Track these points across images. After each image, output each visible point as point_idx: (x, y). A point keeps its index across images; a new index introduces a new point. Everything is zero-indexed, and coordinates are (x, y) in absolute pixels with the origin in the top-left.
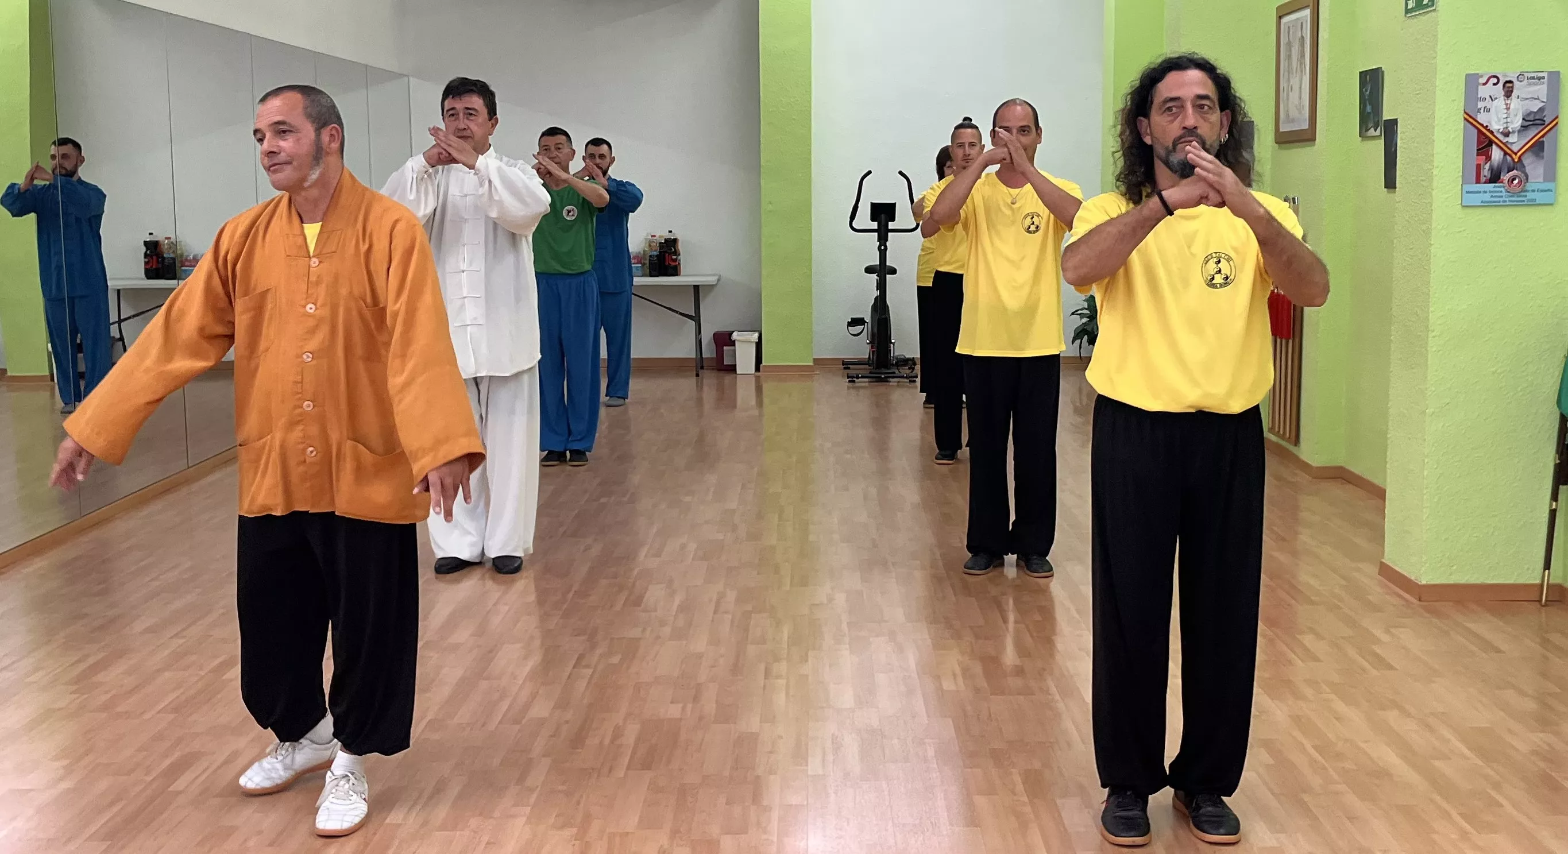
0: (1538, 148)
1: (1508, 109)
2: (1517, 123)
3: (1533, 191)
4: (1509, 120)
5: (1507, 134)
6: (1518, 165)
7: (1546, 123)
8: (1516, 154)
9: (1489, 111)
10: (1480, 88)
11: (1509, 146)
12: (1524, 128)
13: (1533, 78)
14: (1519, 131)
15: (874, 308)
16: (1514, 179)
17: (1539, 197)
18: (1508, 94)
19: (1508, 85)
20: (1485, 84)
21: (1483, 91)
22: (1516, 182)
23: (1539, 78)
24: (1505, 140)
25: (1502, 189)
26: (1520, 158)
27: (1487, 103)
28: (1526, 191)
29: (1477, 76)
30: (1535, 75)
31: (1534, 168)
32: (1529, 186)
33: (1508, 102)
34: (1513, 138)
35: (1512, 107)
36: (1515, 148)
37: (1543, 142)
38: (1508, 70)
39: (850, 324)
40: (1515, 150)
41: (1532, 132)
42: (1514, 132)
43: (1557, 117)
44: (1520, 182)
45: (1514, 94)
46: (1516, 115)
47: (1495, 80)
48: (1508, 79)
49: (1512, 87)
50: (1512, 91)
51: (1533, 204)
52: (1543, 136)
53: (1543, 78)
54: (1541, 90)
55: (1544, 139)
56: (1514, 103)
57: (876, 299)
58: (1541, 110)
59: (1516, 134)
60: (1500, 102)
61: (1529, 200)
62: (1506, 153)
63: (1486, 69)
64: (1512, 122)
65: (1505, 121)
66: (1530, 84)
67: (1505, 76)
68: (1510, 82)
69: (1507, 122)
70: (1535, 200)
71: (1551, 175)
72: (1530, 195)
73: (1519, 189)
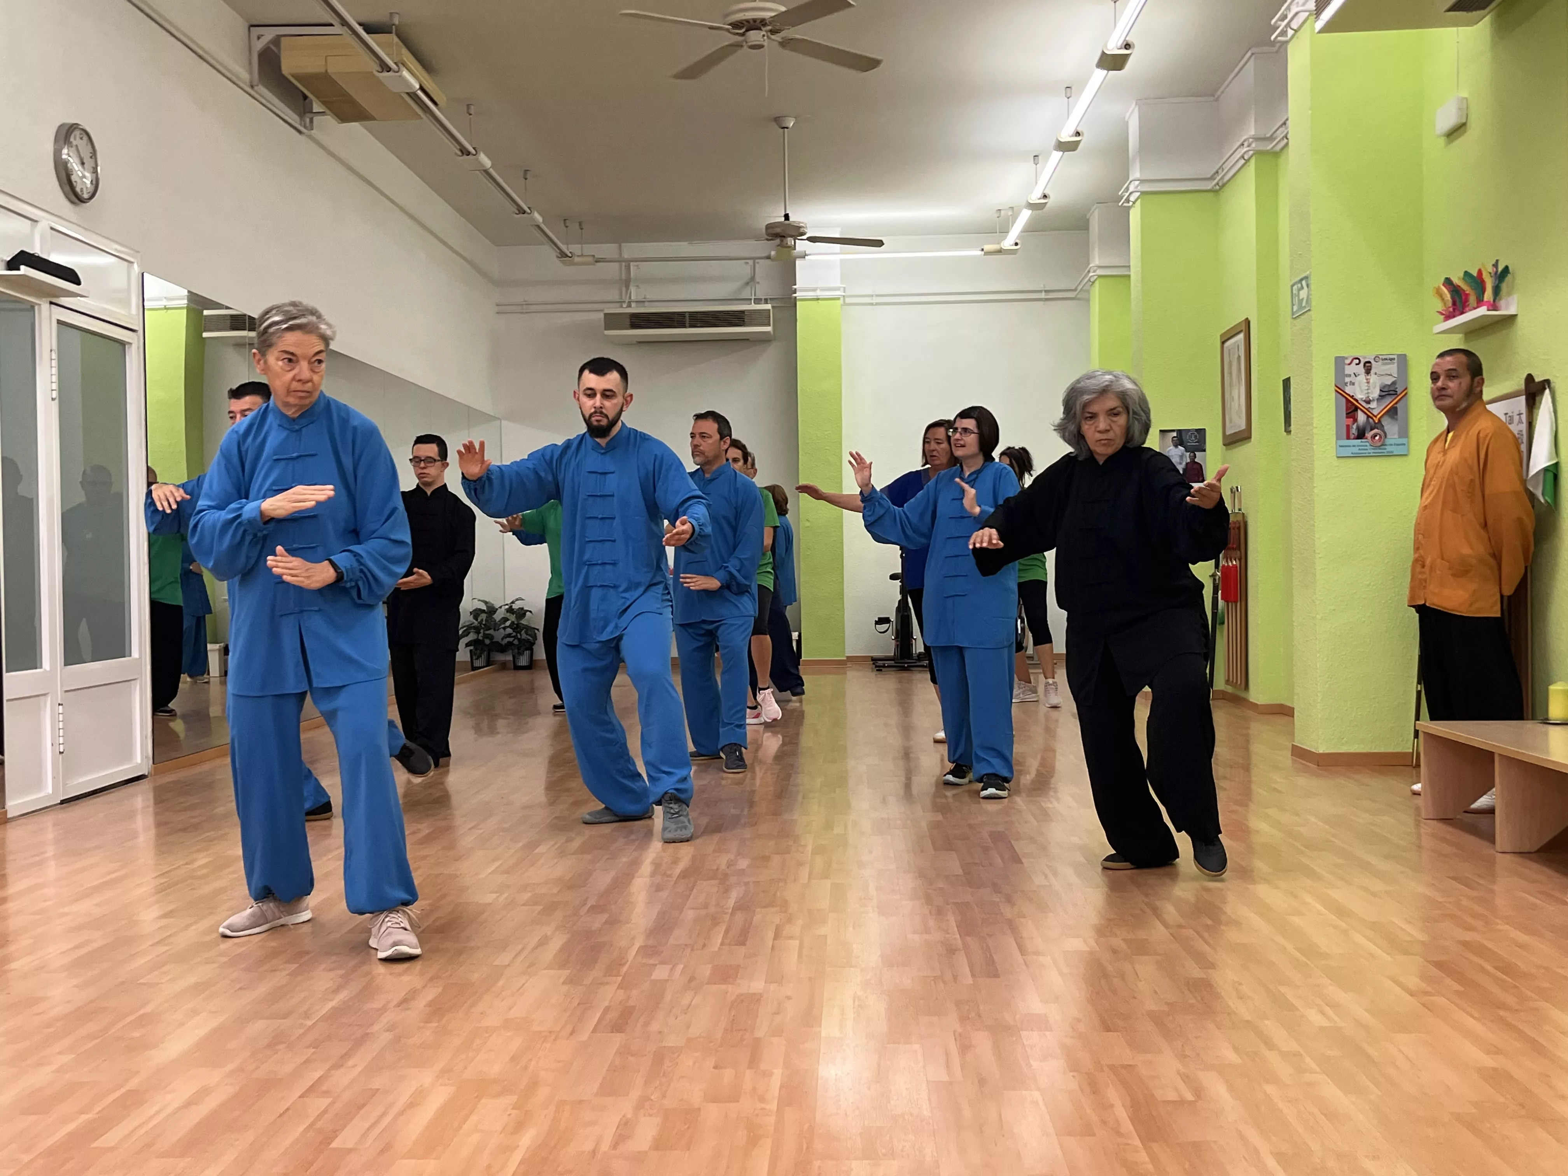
0: (1393, 412)
1: (1368, 383)
2: (1376, 393)
3: (1391, 445)
4: (1369, 391)
5: (1368, 402)
6: (1379, 425)
7: (1398, 393)
8: (1376, 417)
9: (1353, 384)
10: (1347, 367)
11: (1370, 410)
12: (1381, 397)
13: (1386, 359)
14: (1378, 400)
15: (898, 609)
16: (1376, 436)
17: (1396, 450)
18: (1368, 371)
19: (1367, 365)
20: (1350, 364)
21: (1349, 370)
22: (1377, 438)
23: (1391, 359)
24: (1367, 406)
25: (1367, 444)
26: (1379, 420)
27: (1353, 379)
28: (1386, 445)
29: (1344, 358)
30: (1388, 357)
31: (1391, 427)
32: (1388, 441)
33: (1368, 377)
34: (1373, 405)
35: (1371, 381)
36: (1375, 413)
37: (1396, 408)
38: (1367, 354)
39: (877, 623)
40: (1375, 414)
41: (1388, 400)
42: (1374, 400)
43: (1406, 389)
44: (1380, 437)
45: (1372, 372)
46: (1375, 388)
47: (1357, 361)
48: (1367, 360)
49: (1371, 366)
50: (1370, 369)
51: (1391, 455)
52: (1396, 403)
53: (1394, 359)
54: (1393, 368)
55: (1398, 406)
56: (1373, 378)
57: (899, 601)
58: (1394, 383)
59: (1375, 402)
60: (1362, 377)
61: (1388, 452)
62: (1368, 417)
63: (1350, 353)
64: (1372, 393)
65: (1366, 392)
66: (1384, 364)
67: (1365, 358)
68: (1369, 362)
69: (1368, 393)
70: (1392, 452)
71: (1404, 433)
72: (1389, 448)
73: (1380, 444)
